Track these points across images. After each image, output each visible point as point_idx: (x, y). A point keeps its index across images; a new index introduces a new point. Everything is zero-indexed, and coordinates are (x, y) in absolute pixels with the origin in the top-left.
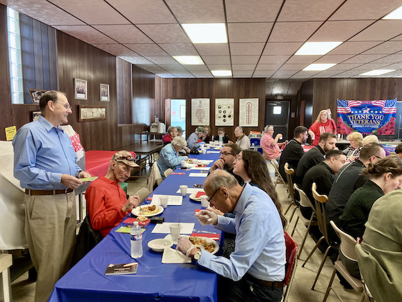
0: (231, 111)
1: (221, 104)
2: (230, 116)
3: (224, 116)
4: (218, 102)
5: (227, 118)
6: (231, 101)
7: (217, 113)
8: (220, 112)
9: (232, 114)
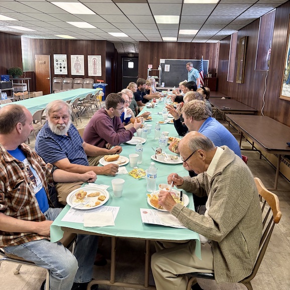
0: (65, 64)
1: (58, 58)
2: (64, 68)
3: (61, 67)
4: (55, 56)
5: (62, 69)
6: (65, 56)
7: (55, 65)
8: (57, 64)
9: (66, 66)
